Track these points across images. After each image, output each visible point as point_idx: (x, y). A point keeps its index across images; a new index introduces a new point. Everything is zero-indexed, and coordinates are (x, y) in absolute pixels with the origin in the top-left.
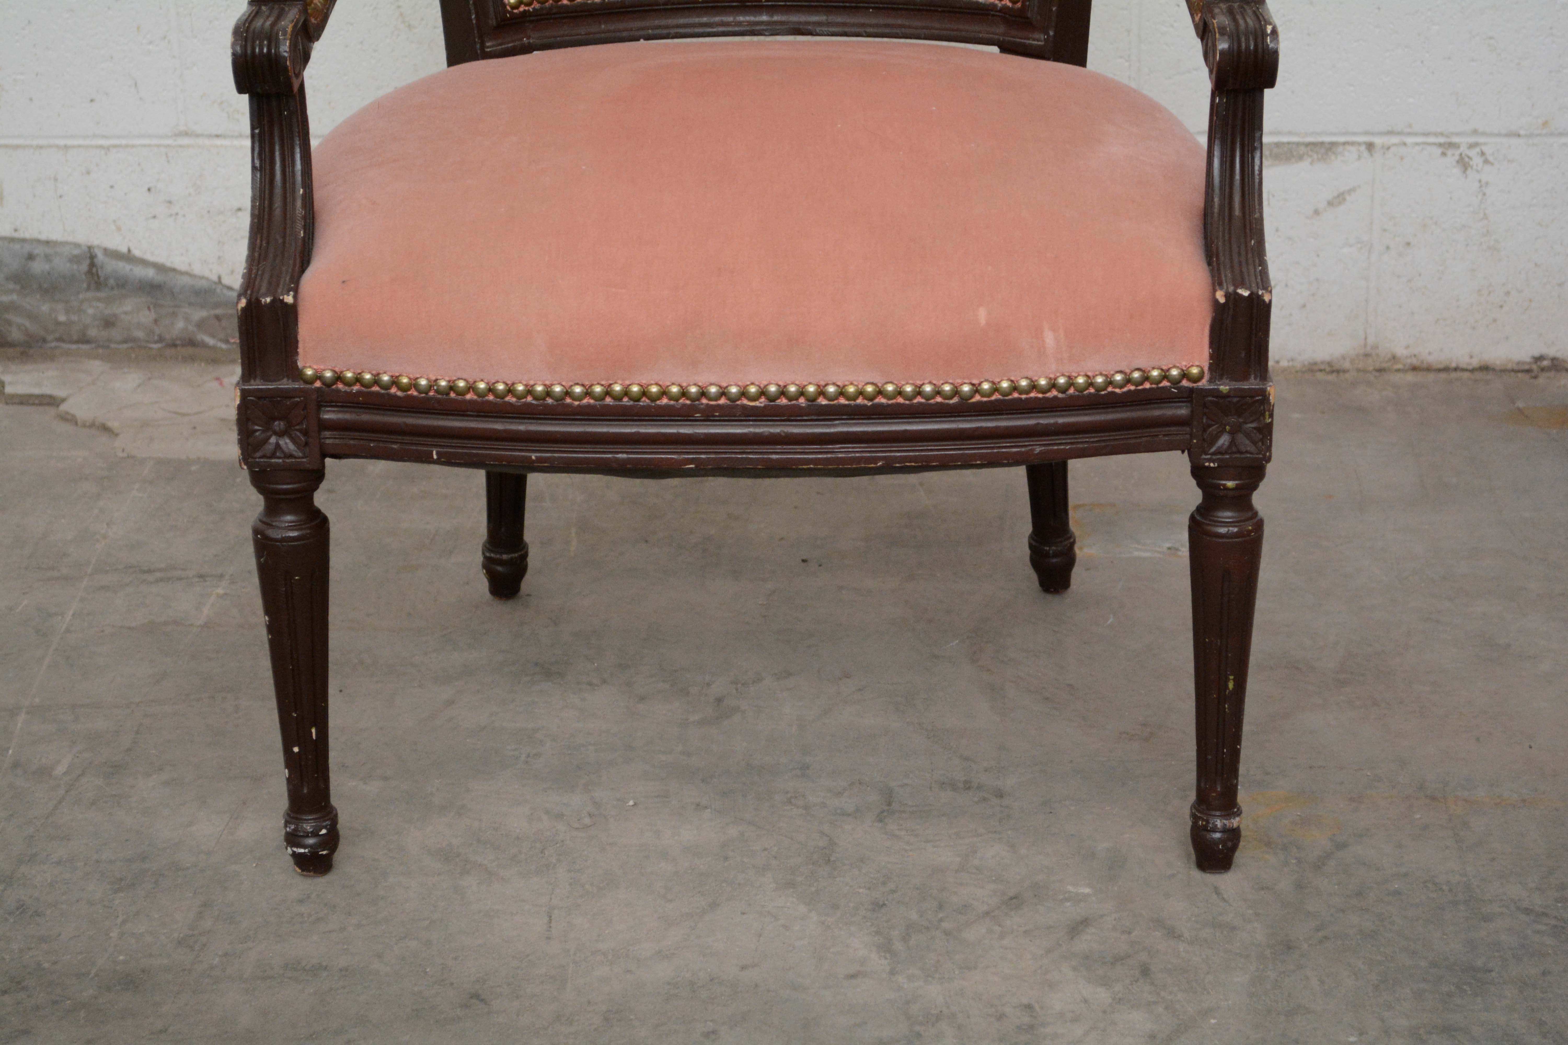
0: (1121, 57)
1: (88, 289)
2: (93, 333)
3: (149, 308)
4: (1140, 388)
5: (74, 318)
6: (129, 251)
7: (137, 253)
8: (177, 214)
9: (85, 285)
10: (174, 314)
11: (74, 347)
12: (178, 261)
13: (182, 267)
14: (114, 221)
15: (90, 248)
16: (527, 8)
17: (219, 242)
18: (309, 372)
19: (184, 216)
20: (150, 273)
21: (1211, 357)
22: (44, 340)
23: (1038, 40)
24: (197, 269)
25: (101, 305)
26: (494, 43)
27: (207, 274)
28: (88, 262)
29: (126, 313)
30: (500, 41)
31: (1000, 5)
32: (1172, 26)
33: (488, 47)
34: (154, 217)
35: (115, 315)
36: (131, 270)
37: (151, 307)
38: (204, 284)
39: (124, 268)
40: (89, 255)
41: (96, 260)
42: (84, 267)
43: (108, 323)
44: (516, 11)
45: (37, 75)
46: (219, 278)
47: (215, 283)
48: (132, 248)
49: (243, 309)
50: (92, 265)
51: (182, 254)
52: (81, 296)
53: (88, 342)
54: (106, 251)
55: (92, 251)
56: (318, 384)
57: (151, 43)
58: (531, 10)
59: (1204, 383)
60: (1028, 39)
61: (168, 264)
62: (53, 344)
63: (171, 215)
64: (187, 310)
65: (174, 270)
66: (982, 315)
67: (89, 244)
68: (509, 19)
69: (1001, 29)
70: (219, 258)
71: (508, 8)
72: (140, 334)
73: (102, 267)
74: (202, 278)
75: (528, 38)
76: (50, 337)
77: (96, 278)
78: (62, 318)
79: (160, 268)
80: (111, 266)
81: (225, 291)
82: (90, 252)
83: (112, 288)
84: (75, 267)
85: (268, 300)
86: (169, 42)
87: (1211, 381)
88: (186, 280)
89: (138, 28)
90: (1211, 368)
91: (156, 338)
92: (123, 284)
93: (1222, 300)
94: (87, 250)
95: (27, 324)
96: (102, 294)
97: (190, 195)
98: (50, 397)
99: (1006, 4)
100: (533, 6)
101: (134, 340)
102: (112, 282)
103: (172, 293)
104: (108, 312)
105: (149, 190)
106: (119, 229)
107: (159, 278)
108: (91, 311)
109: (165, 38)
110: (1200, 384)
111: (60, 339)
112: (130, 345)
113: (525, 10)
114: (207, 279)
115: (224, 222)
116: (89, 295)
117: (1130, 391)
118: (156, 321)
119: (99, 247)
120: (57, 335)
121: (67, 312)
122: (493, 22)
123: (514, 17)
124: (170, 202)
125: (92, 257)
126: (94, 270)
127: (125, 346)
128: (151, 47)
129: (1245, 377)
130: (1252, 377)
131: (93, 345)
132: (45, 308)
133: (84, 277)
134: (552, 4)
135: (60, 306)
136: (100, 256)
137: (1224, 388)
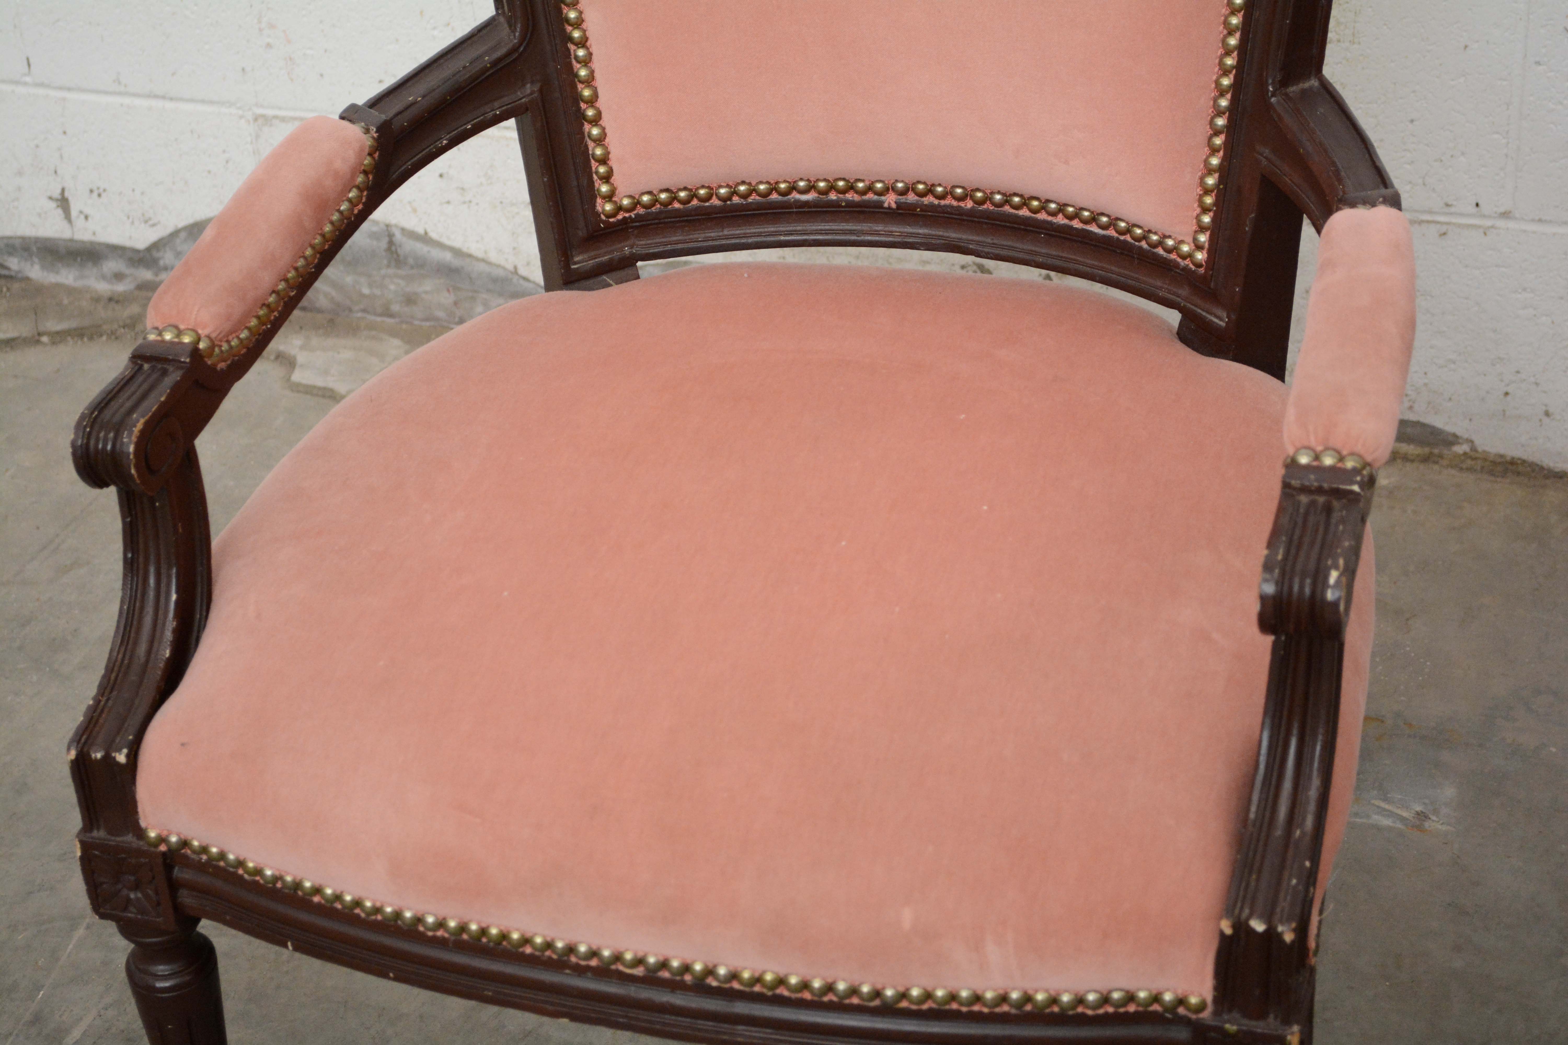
0: (1497, 133)
1: (388, 266)
2: (395, 308)
3: (448, 291)
4: (1122, 1010)
5: (377, 292)
6: (426, 233)
7: (433, 235)
8: (470, 202)
9: (385, 262)
10: (473, 299)
11: (379, 319)
12: (474, 248)
13: (480, 254)
14: (410, 203)
15: (387, 226)
16: (627, 215)
17: (513, 234)
18: (152, 834)
19: (477, 204)
20: (448, 256)
21: (1216, 988)
22: (350, 310)
23: (1221, 319)
24: (493, 257)
25: (402, 283)
26: (586, 256)
27: (502, 262)
28: (386, 240)
29: (426, 292)
30: (592, 254)
31: (1182, 264)
32: (1561, 103)
33: (576, 263)
34: (448, 202)
35: (416, 294)
36: (429, 252)
37: (451, 289)
38: (500, 273)
39: (422, 249)
40: (387, 234)
41: (394, 239)
42: (384, 244)
43: (410, 300)
44: (611, 220)
45: (326, 51)
46: (515, 268)
47: (512, 273)
48: (429, 230)
49: (72, 762)
50: (391, 243)
51: (477, 242)
52: (383, 272)
53: (391, 316)
54: (403, 230)
55: (389, 229)
56: (163, 848)
57: (434, 28)
58: (633, 216)
59: (1206, 1015)
60: (1211, 314)
61: (465, 250)
62: (359, 315)
63: (464, 203)
64: (484, 296)
65: (470, 256)
66: (907, 916)
67: (387, 222)
68: (604, 229)
69: (1184, 292)
70: (514, 249)
71: (603, 217)
72: (441, 314)
73: (400, 246)
74: (498, 266)
75: (632, 247)
76: (356, 308)
77: (395, 256)
78: (366, 291)
79: (457, 252)
80: (409, 246)
81: (522, 282)
82: (387, 230)
83: (412, 267)
84: (375, 243)
85: (99, 755)
86: (453, 29)
87: (1216, 1013)
88: (482, 267)
89: (421, 13)
90: (1216, 1000)
91: (457, 319)
92: (421, 265)
93: (1228, 931)
94: (385, 228)
95: (334, 293)
96: (401, 272)
97: (481, 184)
98: (331, 390)
99: (1188, 265)
100: (635, 212)
101: (437, 319)
102: (411, 261)
103: (471, 278)
104: (408, 289)
105: (441, 176)
106: (415, 210)
107: (456, 262)
108: (392, 287)
109: (448, 24)
110: (1201, 1015)
111: (364, 311)
112: (432, 323)
113: (625, 217)
114: (504, 268)
115: (518, 213)
116: (391, 271)
117: (1107, 1013)
118: (456, 303)
119: (396, 226)
120: (362, 307)
121: (370, 286)
122: (582, 233)
123: (609, 225)
124: (463, 189)
125: (391, 236)
126: (393, 248)
127: (428, 324)
128: (436, 33)
129: (1262, 1016)
130: (1272, 1016)
131: (397, 320)
132: (349, 279)
133: (384, 254)
134: (660, 208)
135: (363, 280)
136: (398, 236)
137: (1231, 1028)
